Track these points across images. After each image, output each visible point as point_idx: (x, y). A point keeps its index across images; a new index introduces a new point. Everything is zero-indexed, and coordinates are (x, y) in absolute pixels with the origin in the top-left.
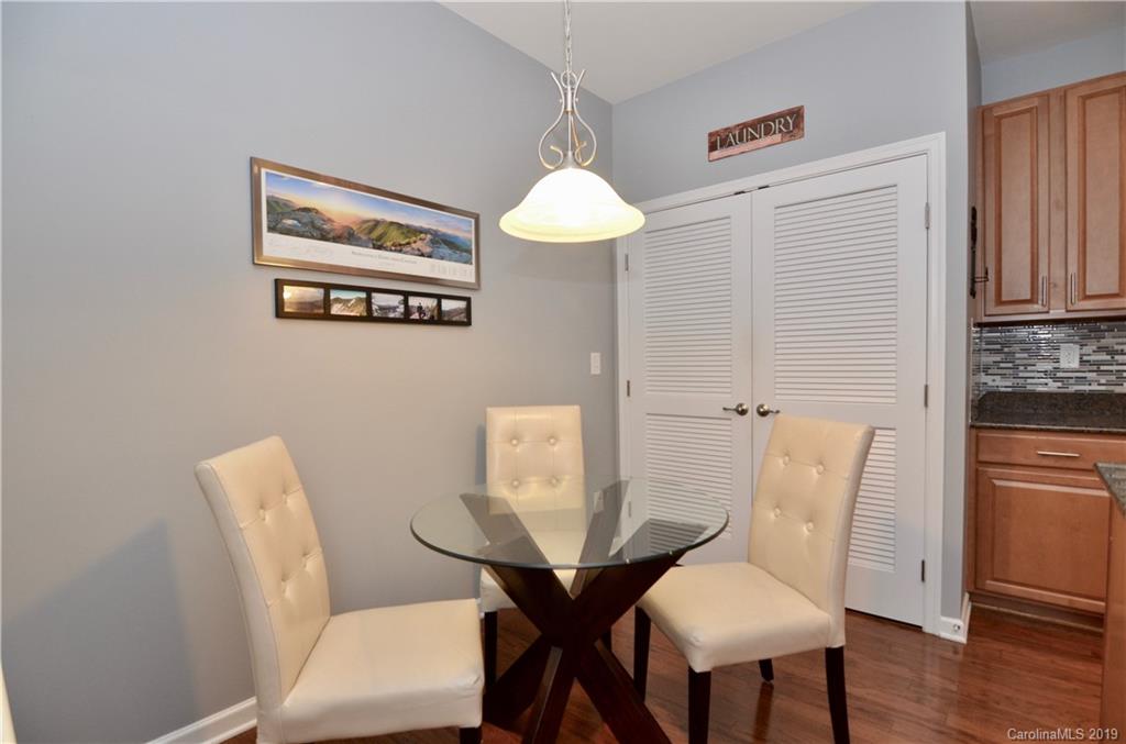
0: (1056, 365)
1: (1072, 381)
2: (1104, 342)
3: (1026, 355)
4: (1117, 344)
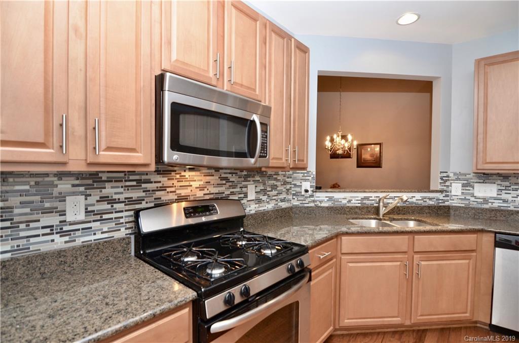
0: (62, 218)
1: (78, 233)
2: (105, 192)
3: (28, 210)
4: (116, 193)
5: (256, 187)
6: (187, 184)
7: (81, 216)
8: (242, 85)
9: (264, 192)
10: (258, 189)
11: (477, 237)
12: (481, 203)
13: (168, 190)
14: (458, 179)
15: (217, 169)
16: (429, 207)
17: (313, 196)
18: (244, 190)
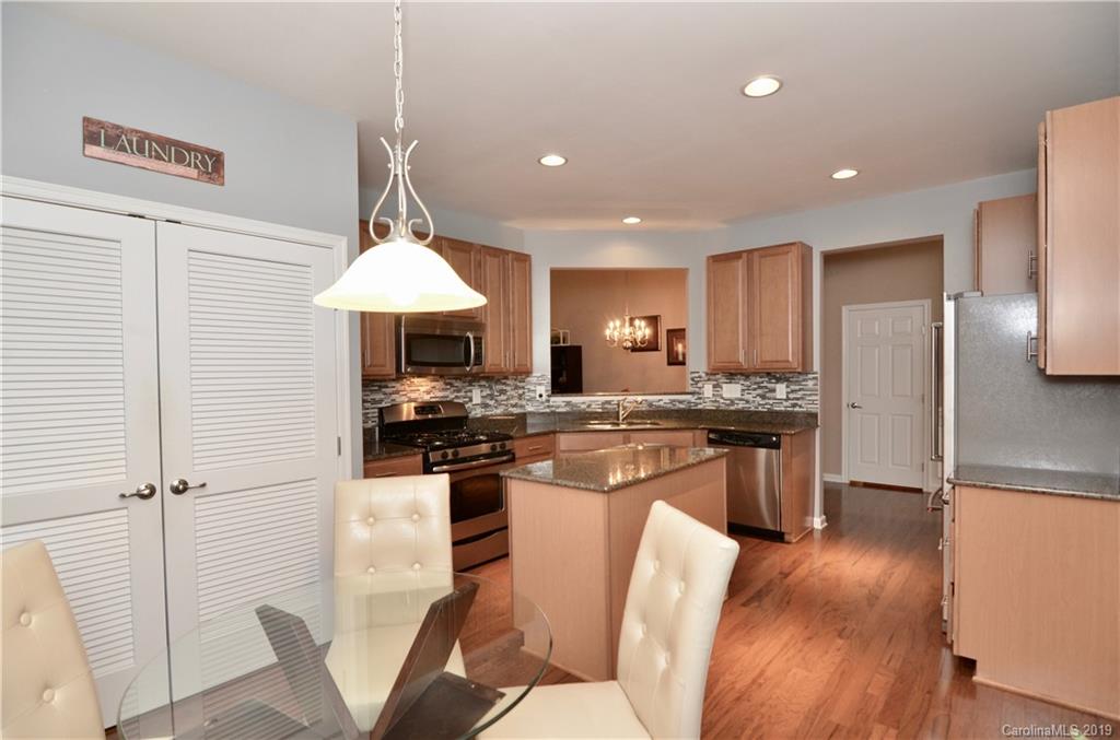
5: (482, 391)
6: (416, 388)
9: (491, 397)
10: (484, 394)
11: (694, 436)
12: (728, 405)
13: (401, 393)
14: (709, 380)
15: (444, 376)
16: (678, 411)
17: (548, 401)
18: (469, 394)
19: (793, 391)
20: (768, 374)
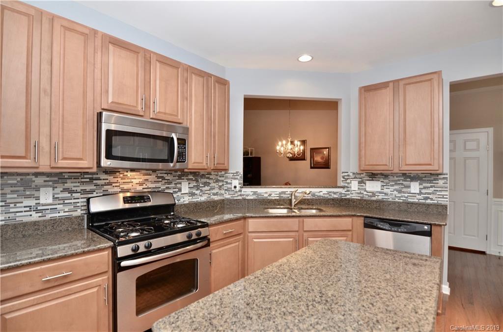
0: (37, 201)
1: (48, 212)
2: (67, 186)
3: (15, 196)
4: (74, 187)
5: (189, 183)
6: (129, 181)
7: (50, 201)
8: (165, 113)
9: (198, 187)
10: (191, 185)
11: (352, 220)
12: (371, 196)
13: (113, 185)
14: (355, 178)
15: (154, 171)
16: (333, 200)
17: (240, 191)
18: (178, 186)
19: (425, 188)
20: (404, 174)
